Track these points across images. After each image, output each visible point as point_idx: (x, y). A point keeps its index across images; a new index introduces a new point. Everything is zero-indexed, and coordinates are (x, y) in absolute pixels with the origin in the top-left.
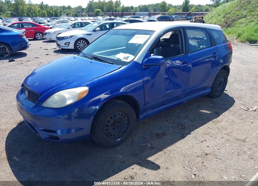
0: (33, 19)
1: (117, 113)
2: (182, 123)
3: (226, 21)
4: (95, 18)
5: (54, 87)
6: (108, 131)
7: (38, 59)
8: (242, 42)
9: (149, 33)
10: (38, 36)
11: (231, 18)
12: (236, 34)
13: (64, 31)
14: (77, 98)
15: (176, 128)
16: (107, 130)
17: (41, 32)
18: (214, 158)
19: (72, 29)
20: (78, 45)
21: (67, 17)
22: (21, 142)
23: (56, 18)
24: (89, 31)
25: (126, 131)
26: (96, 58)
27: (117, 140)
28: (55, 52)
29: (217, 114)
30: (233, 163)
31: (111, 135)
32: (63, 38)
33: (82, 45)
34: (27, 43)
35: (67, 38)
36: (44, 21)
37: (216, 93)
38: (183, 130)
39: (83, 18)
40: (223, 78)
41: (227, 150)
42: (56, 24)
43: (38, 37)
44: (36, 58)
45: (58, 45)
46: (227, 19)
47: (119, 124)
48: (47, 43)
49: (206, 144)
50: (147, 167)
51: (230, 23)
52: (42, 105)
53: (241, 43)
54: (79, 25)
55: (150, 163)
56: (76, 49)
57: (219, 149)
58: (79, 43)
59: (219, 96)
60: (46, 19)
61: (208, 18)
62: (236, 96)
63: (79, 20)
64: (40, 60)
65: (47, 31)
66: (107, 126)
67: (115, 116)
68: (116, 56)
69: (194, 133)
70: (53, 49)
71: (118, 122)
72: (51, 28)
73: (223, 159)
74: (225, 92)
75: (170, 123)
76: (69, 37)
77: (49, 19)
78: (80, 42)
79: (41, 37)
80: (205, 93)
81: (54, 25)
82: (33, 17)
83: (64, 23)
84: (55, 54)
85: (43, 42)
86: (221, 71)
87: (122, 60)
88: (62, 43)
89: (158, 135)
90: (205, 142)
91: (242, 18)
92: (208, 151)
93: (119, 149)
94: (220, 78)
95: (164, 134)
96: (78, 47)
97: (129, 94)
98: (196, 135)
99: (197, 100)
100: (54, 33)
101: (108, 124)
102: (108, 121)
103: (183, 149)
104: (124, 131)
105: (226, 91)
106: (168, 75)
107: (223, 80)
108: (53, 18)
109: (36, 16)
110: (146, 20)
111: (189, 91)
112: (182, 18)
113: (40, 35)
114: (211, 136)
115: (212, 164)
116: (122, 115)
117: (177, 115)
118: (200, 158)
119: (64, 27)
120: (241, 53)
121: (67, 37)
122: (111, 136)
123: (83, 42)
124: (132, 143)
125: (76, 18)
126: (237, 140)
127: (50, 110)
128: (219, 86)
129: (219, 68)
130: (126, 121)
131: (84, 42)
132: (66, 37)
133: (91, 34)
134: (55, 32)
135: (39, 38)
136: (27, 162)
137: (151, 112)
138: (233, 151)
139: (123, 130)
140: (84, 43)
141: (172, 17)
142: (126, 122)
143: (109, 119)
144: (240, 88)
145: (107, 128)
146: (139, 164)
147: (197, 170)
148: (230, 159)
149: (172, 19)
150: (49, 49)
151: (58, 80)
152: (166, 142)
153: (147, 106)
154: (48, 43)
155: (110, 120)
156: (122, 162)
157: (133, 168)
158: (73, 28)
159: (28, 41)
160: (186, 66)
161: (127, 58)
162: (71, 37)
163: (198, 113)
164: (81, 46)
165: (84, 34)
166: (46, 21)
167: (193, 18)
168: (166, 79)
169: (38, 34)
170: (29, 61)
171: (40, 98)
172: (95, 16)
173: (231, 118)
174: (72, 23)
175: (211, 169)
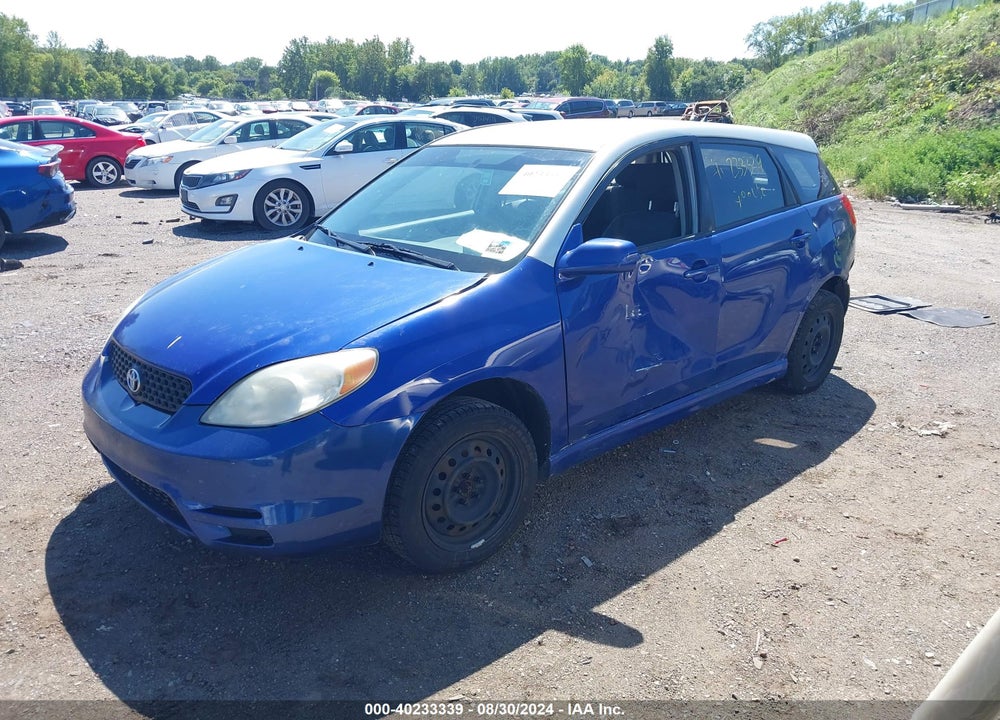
0: (68, 107)
1: (473, 444)
2: (694, 483)
3: (811, 122)
4: (316, 104)
5: (247, 350)
6: (439, 514)
7: (114, 260)
8: (871, 197)
9: (571, 159)
10: (99, 174)
11: (829, 111)
12: (850, 166)
13: (210, 154)
14: (338, 390)
15: (675, 499)
16: (436, 507)
17: (113, 155)
18: (823, 598)
19: (239, 146)
20: (269, 208)
21: (205, 101)
22: (105, 564)
23: (160, 105)
24: (312, 155)
25: (501, 512)
26: (381, 249)
27: (473, 547)
28: (178, 231)
29: (817, 451)
30: (889, 615)
31: (451, 527)
32: (209, 181)
33: (283, 207)
34: (67, 198)
35: (225, 178)
36: (118, 114)
37: (804, 376)
38: (701, 508)
39: (268, 105)
40: (827, 321)
41: (864, 569)
42: (169, 126)
43: (100, 177)
44: (107, 255)
45: (191, 206)
46: (815, 114)
47: (479, 486)
48: (140, 199)
49: (786, 553)
50: (589, 637)
51: (827, 128)
52: (203, 420)
53: (869, 200)
54: (263, 132)
55: (600, 624)
56: (260, 221)
57: (834, 567)
58: (271, 199)
59: (813, 388)
60: (122, 108)
61: (743, 108)
62: (875, 388)
63: (255, 111)
64: (126, 263)
65: (137, 153)
66: (437, 492)
67: (465, 454)
68: (458, 242)
69: (743, 517)
70: (168, 221)
71: (477, 480)
72: (150, 142)
73: (854, 599)
74: (833, 372)
75: (650, 485)
76: (236, 175)
77: (132, 107)
78: (278, 194)
79: (111, 176)
80: (770, 376)
81: (161, 130)
82: (66, 99)
83: (200, 121)
84: (181, 240)
85: (121, 195)
86: (821, 298)
87: (483, 256)
88: (206, 199)
89: (615, 526)
90: (783, 546)
91: (867, 110)
92: (798, 575)
93: (479, 577)
94: (818, 321)
95: (636, 522)
96: (268, 214)
97: (515, 376)
98: (750, 522)
99: (740, 403)
100: (166, 161)
101: (440, 484)
102: (443, 476)
103: (709, 573)
104: (494, 514)
105: (840, 369)
106: (644, 309)
107: (828, 327)
108: (149, 102)
109: (80, 96)
110: (520, 116)
111: (715, 365)
112: (647, 109)
113: (106, 167)
114: (804, 527)
115: (818, 618)
116: (489, 453)
117: (673, 456)
118: (771, 602)
119: (204, 138)
120: (873, 237)
121: (228, 175)
122: (451, 532)
123: (286, 195)
124: (525, 555)
125: (241, 104)
126: (894, 536)
127: (237, 434)
128: (814, 352)
129: (815, 285)
130: (502, 473)
131: (291, 193)
132: (221, 175)
133: (318, 166)
134: (171, 157)
135: (104, 181)
136: (140, 635)
137: (587, 441)
138: (883, 573)
139: (494, 508)
140: (293, 199)
141: (611, 103)
142: (501, 479)
143: (444, 466)
144: (883, 359)
145: (437, 500)
146: (560, 627)
147: (769, 640)
148: (875, 600)
149: (611, 112)
150: (154, 221)
151: (260, 327)
152: (647, 551)
153: (574, 421)
154: (144, 200)
155: (448, 470)
156: (497, 623)
157: (540, 643)
158: (240, 140)
159: (72, 189)
160: (705, 277)
161: (502, 247)
162: (242, 174)
163: (746, 448)
164: (280, 210)
165: (291, 166)
166: (122, 116)
167: (691, 110)
168: (637, 322)
169: (100, 165)
170: (80, 267)
171: (194, 393)
172: (313, 98)
173: (866, 461)
174: (236, 123)
175: (816, 635)
